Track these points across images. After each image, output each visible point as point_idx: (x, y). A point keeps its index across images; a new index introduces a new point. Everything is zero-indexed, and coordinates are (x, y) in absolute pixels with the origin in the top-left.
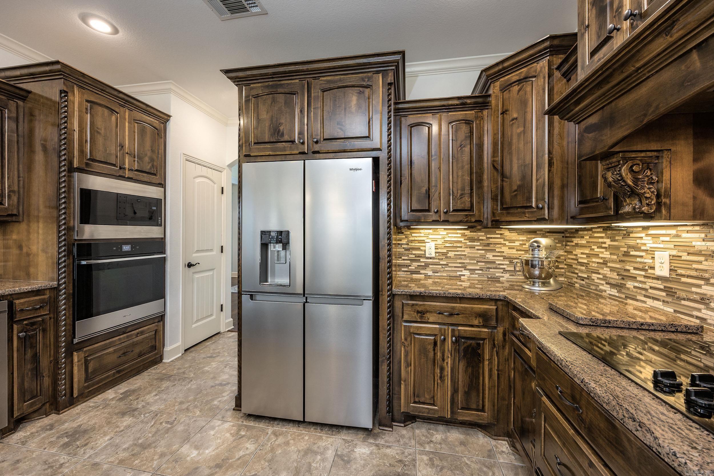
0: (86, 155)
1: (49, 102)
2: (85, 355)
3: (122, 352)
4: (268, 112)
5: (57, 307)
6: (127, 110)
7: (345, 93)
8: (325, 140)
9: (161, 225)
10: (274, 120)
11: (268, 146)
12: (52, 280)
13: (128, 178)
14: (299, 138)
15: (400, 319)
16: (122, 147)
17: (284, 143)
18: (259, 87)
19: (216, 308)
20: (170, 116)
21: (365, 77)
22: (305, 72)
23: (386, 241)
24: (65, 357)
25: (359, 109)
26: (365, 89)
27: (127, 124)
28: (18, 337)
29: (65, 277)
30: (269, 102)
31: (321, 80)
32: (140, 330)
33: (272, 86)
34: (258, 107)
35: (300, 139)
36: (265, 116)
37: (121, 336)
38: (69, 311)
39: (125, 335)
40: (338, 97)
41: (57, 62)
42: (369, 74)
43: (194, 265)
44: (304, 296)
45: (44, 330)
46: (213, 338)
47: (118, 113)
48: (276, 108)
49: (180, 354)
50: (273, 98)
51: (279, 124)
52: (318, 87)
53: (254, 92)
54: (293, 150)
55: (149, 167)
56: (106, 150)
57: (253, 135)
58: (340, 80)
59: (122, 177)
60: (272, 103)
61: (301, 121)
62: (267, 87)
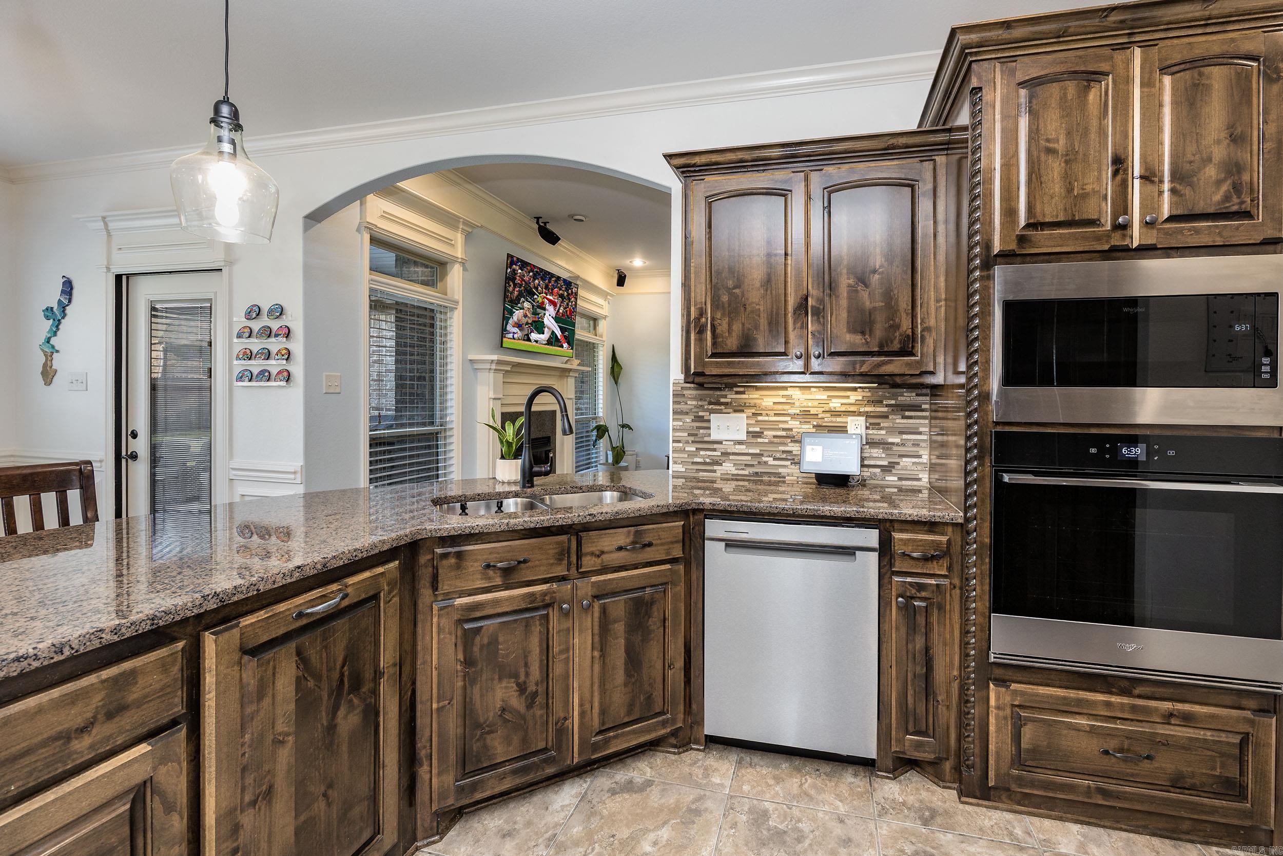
0: (1019, 218)
2: (1013, 700)
3: (1114, 743)
6: (1138, 51)
12: (956, 506)
16: (1121, 163)
27: (1137, 93)
28: (899, 603)
29: (976, 505)
32: (1183, 706)
37: (1116, 699)
38: (982, 584)
39: (1127, 700)
41: (954, 32)
45: (940, 607)
47: (1107, 75)
55: (1218, 197)
56: (1070, 190)
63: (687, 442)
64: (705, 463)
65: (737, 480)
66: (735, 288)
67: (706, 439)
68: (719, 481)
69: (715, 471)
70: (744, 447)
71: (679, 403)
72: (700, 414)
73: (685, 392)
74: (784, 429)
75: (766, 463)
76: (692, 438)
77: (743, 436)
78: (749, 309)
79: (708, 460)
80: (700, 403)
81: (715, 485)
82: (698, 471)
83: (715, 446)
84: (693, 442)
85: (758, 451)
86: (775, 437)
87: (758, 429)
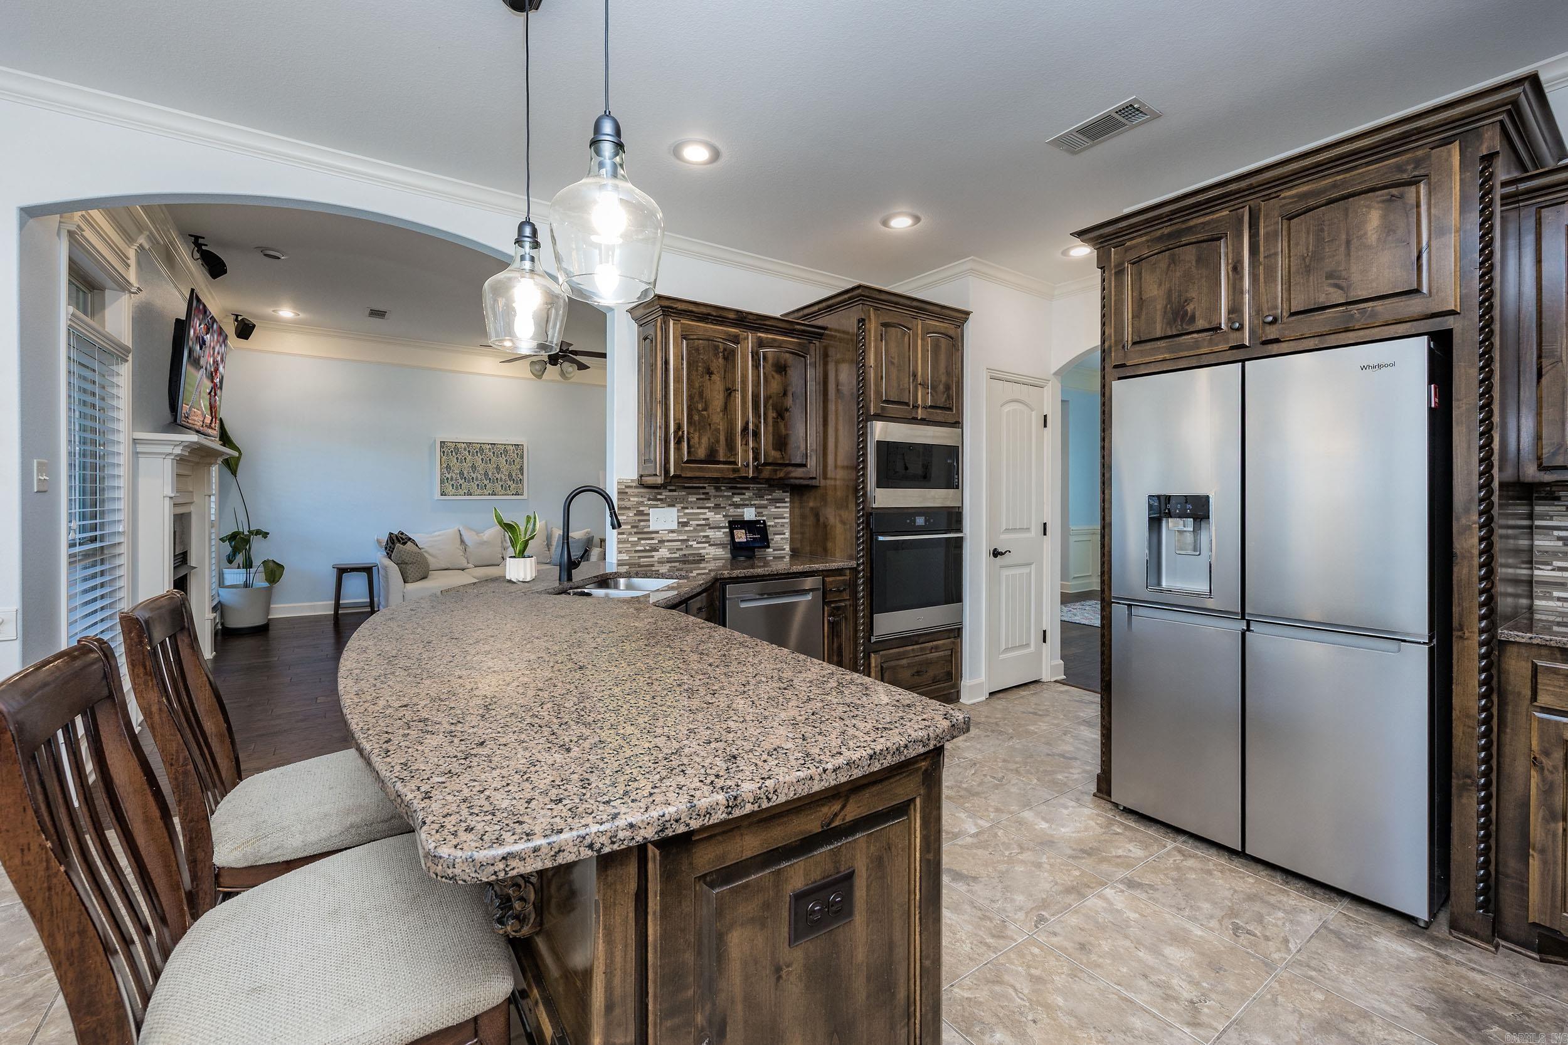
0: (882, 396)
1: (846, 336)
2: (881, 660)
3: (915, 669)
4: (1160, 285)
5: (856, 592)
6: (920, 322)
7: (1346, 210)
8: (1292, 314)
9: (957, 487)
10: (1175, 295)
11: (1162, 344)
12: (851, 558)
13: (923, 420)
14: (1230, 320)
15: (1527, 702)
16: (915, 375)
17: (1195, 335)
18: (1143, 243)
19: (1035, 637)
20: (968, 313)
21: (1408, 163)
22: (1244, 191)
23: (1475, 517)
24: (863, 658)
25: (1388, 234)
26: (1406, 189)
27: (919, 342)
28: (829, 621)
29: (863, 556)
30: (1163, 265)
31: (1284, 198)
32: (935, 643)
33: (1170, 236)
34: (1141, 279)
35: (1233, 323)
36: (1156, 292)
37: (915, 647)
38: (867, 600)
39: (918, 646)
40: (1327, 223)
41: (859, 287)
42: (1420, 153)
43: (1002, 554)
44: (1243, 618)
45: (846, 619)
46: (1031, 687)
47: (909, 329)
48: (1178, 274)
49: (984, 698)
50: (1173, 255)
51: (1186, 301)
52: (1276, 213)
53: (1133, 255)
54: (1217, 345)
55: (943, 400)
56: (899, 386)
57: (1130, 329)
58: (1335, 186)
59: (914, 420)
60: (1169, 266)
61: (1234, 288)
62: (1160, 239)
63: (630, 534)
64: (645, 551)
65: (671, 562)
66: (703, 410)
67: (646, 530)
68: (656, 564)
69: (652, 557)
70: (675, 535)
71: (623, 500)
72: (641, 509)
73: (627, 490)
74: (704, 519)
75: (691, 546)
76: (635, 530)
77: (675, 526)
78: (713, 427)
79: (648, 548)
80: (641, 499)
81: (653, 569)
82: (640, 557)
83: (653, 535)
84: (635, 533)
85: (686, 538)
86: (698, 525)
87: (685, 520)
